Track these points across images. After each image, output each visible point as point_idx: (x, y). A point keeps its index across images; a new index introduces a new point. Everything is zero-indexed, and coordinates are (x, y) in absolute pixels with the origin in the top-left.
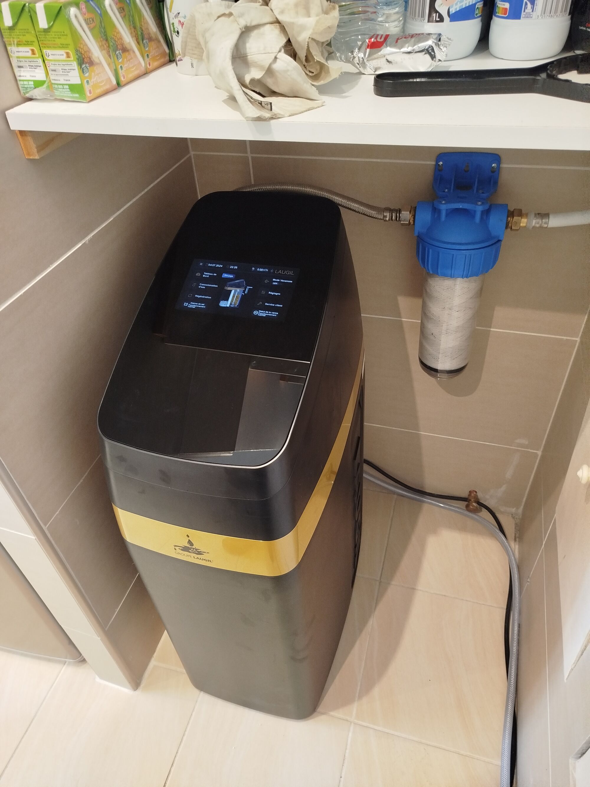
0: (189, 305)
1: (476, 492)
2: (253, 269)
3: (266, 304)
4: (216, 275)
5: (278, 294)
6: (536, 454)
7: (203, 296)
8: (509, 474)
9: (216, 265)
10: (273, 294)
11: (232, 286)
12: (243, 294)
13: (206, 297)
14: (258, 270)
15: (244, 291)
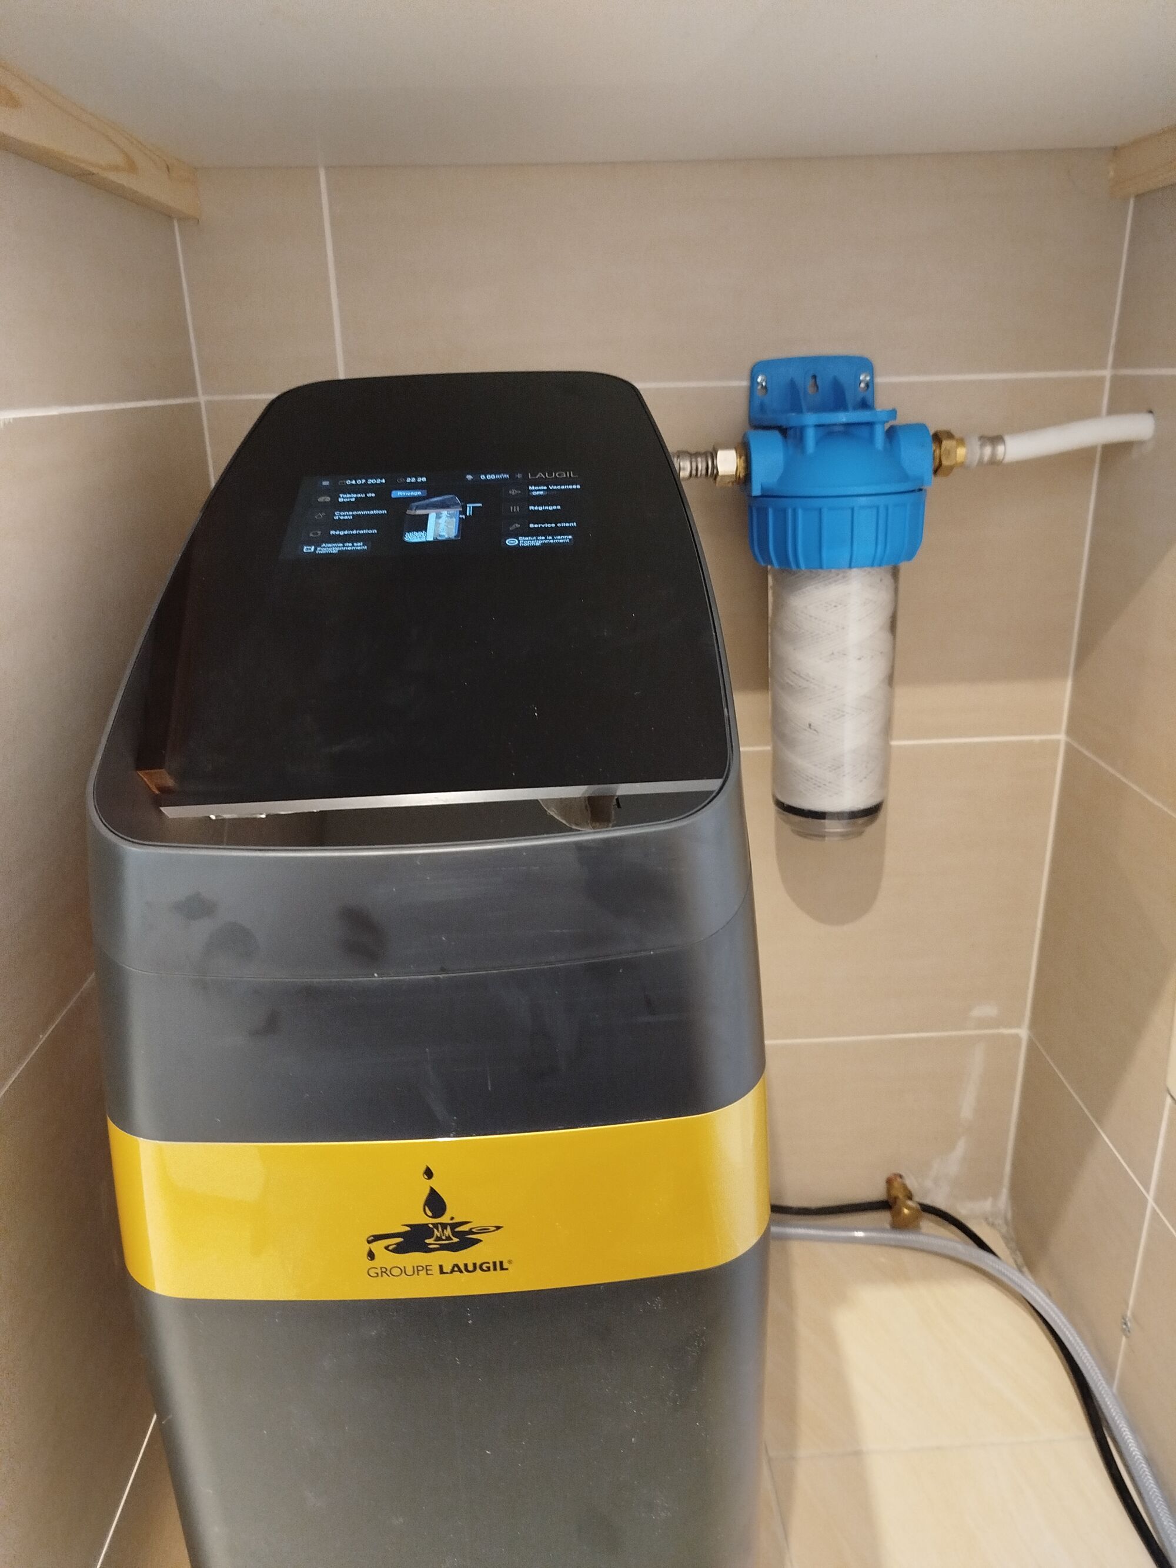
0: (318, 549)
1: (901, 1176)
2: (469, 477)
3: (532, 526)
4: (373, 495)
5: (555, 507)
6: (1017, 1037)
7: (352, 530)
8: (967, 1108)
9: (367, 481)
10: (541, 508)
11: (427, 507)
12: (461, 516)
13: (361, 532)
14: (483, 477)
15: (464, 512)
